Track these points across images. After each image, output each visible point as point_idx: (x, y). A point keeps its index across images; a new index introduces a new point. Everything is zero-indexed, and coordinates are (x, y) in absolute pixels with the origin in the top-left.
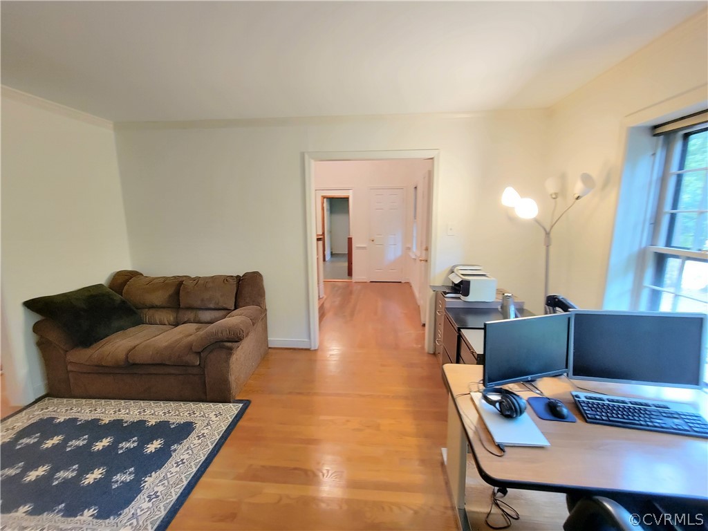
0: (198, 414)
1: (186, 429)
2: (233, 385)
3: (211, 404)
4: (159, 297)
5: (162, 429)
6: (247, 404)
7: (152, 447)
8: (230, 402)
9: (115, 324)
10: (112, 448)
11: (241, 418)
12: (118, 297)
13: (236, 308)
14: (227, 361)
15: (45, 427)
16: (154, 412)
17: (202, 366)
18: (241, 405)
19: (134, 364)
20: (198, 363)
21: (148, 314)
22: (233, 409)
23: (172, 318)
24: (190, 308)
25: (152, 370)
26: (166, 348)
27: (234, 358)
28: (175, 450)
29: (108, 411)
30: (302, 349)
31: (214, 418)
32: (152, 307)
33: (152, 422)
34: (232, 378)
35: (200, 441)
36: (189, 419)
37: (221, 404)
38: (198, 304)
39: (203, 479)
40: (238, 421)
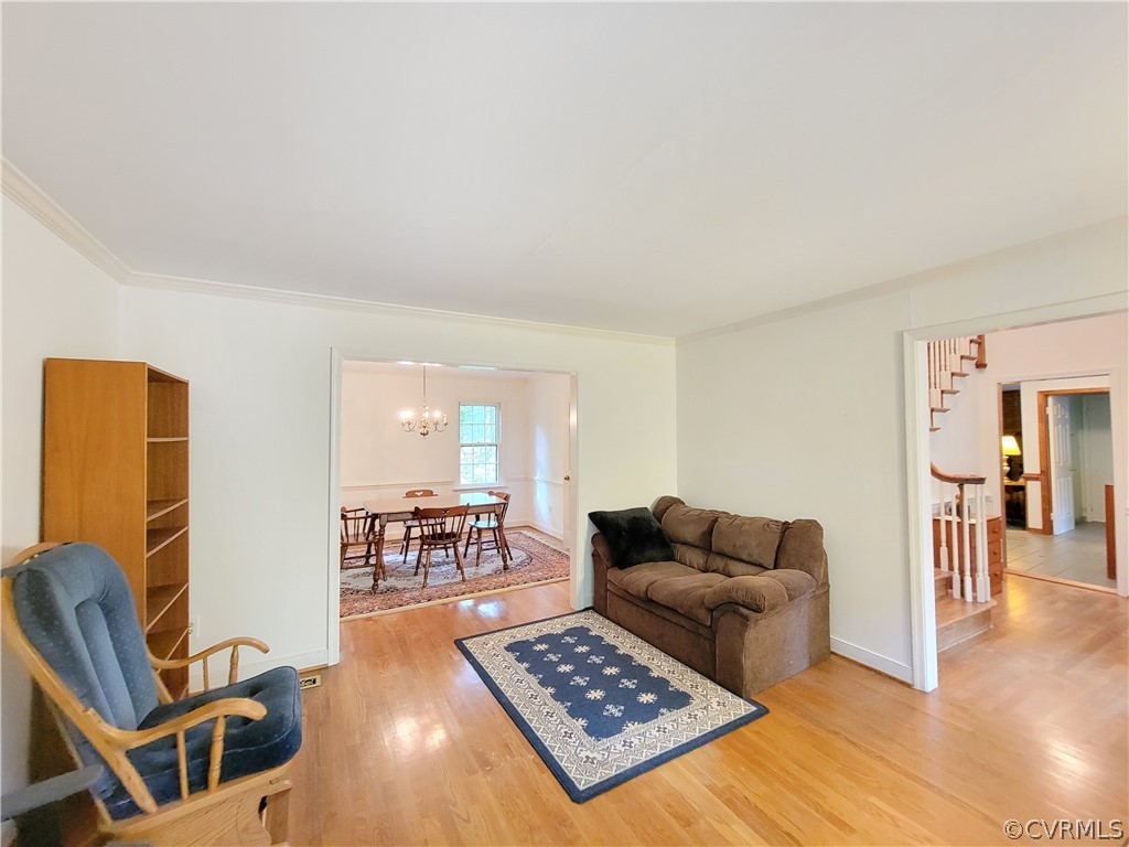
0: (700, 690)
1: (680, 700)
2: (748, 675)
3: (719, 688)
4: (691, 533)
5: (659, 686)
6: (762, 712)
7: (647, 698)
8: (741, 697)
9: (649, 553)
10: (616, 679)
11: (746, 723)
12: (655, 524)
13: (775, 568)
14: (741, 635)
15: (581, 634)
16: (662, 665)
17: (713, 630)
18: (754, 708)
19: (651, 601)
20: (709, 624)
21: (680, 550)
22: (742, 708)
23: (702, 562)
24: (721, 554)
25: (668, 615)
26: (681, 592)
27: (750, 634)
28: (663, 714)
29: (626, 643)
30: (895, 679)
31: (715, 705)
32: (685, 543)
33: (655, 674)
34: (747, 663)
35: (689, 721)
36: (689, 691)
37: (730, 694)
38: (728, 550)
39: (675, 762)
40: (741, 725)
